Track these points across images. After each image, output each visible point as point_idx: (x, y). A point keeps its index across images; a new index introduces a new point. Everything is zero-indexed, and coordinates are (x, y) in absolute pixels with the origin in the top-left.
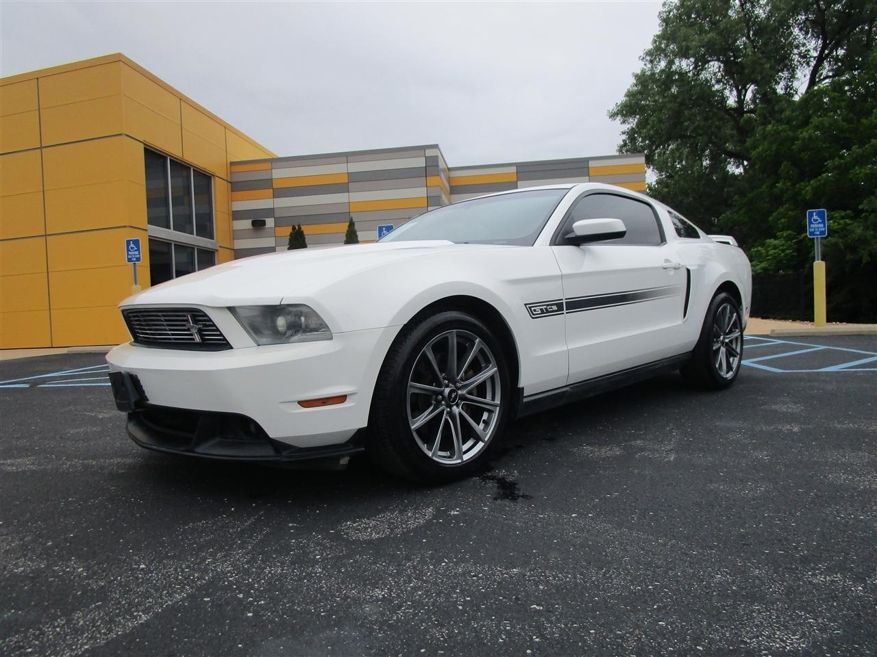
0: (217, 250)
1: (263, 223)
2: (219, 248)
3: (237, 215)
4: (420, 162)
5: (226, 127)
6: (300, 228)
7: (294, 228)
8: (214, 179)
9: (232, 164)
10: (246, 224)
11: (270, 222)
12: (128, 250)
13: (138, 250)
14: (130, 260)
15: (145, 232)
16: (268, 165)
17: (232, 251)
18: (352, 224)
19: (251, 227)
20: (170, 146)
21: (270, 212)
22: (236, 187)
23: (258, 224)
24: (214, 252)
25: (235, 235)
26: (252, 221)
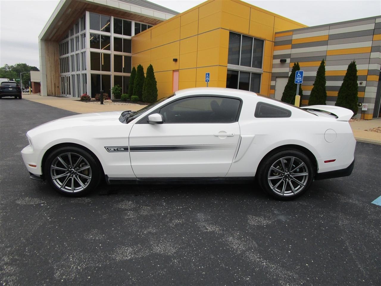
0: (262, 73)
1: (285, 61)
2: (263, 72)
3: (275, 57)
4: (371, 27)
5: (275, 16)
6: (298, 64)
7: (295, 64)
8: (265, 41)
9: (276, 33)
10: (278, 61)
11: (288, 60)
12: (206, 77)
13: (209, 77)
14: (206, 81)
15: (226, 67)
16: (291, 33)
17: (271, 73)
18: (323, 63)
19: (280, 63)
20: (243, 30)
21: (289, 56)
22: (277, 44)
23: (283, 61)
24: (261, 74)
25: (273, 66)
26: (281, 60)
